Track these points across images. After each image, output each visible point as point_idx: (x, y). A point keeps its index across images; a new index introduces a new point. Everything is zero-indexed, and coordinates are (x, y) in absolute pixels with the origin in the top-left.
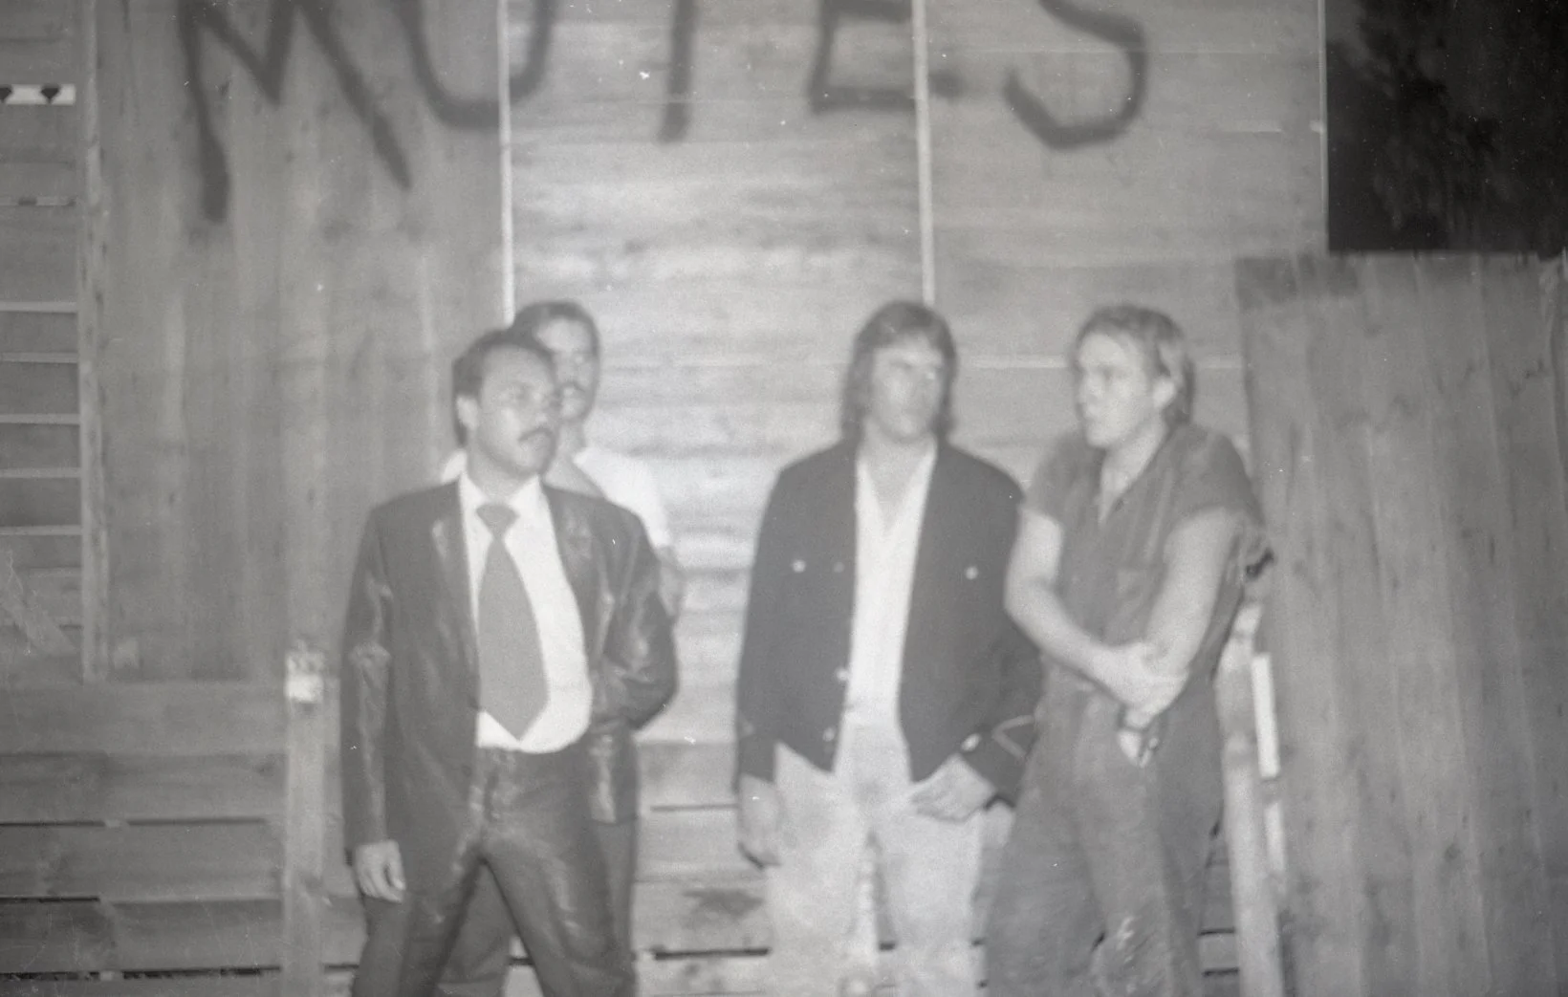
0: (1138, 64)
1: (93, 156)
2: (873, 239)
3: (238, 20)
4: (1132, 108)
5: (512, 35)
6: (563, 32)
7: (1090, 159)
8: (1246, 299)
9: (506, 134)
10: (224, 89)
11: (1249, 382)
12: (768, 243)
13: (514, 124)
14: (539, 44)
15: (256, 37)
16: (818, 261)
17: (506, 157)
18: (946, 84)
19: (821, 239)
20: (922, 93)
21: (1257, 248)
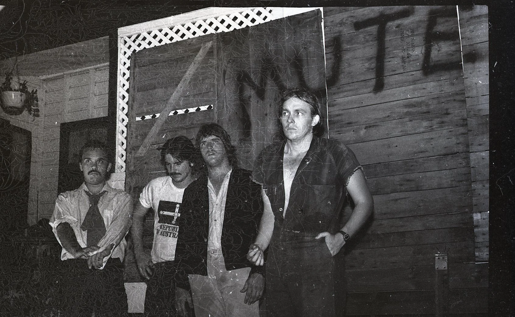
14: (336, 69)
15: (257, 81)
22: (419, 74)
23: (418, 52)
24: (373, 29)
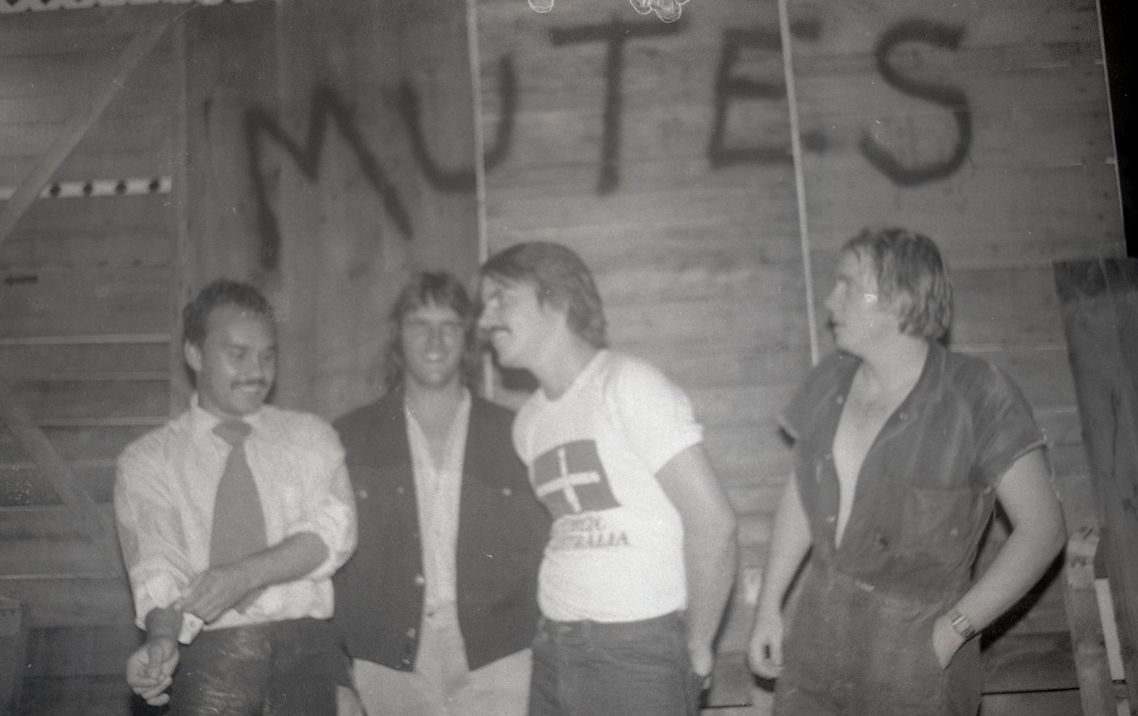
0: (964, 121)
1: (182, 226)
2: (764, 261)
3: (286, 124)
4: (961, 153)
5: (484, 121)
6: (524, 119)
7: (930, 192)
8: (1065, 294)
9: (482, 194)
10: (277, 172)
11: (1073, 358)
12: (683, 267)
13: (489, 186)
14: (505, 129)
15: (300, 136)
16: (721, 278)
17: (482, 212)
18: (815, 142)
19: (723, 262)
20: (797, 151)
21: (1071, 254)
22: (697, 166)
23: (698, 115)
24: (596, 50)
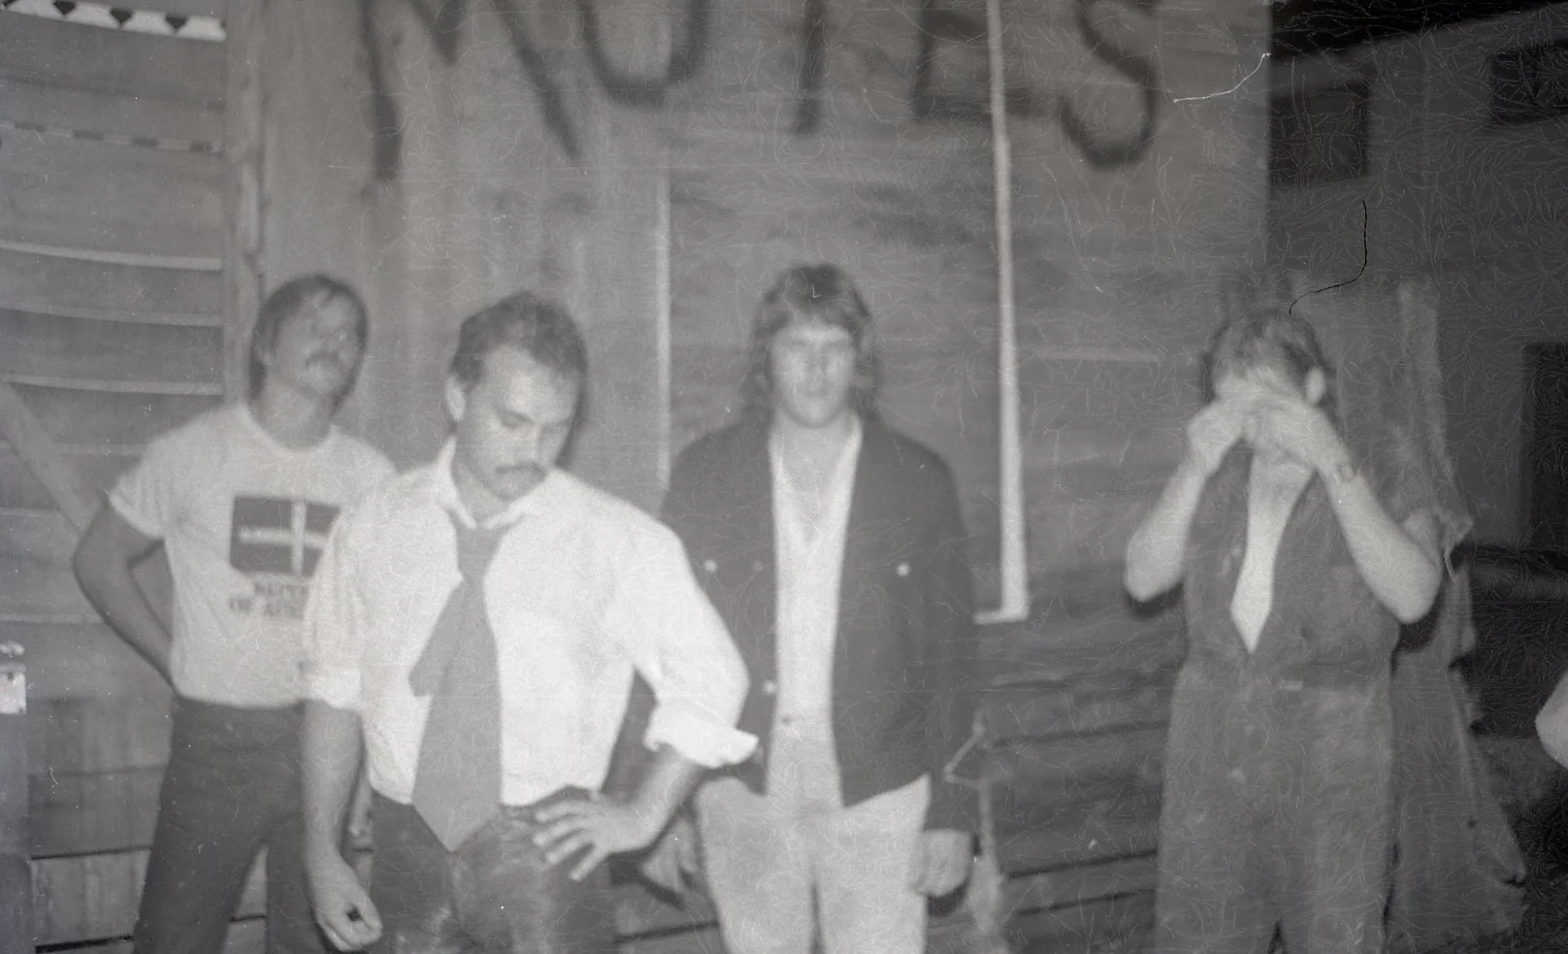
0: (1151, 100)
1: (249, 100)
4: (1147, 134)
6: (719, 20)
7: (1118, 179)
10: (397, 40)
14: (697, 30)
16: (921, 257)
18: (1020, 103)
20: (998, 109)
22: (902, 111)
